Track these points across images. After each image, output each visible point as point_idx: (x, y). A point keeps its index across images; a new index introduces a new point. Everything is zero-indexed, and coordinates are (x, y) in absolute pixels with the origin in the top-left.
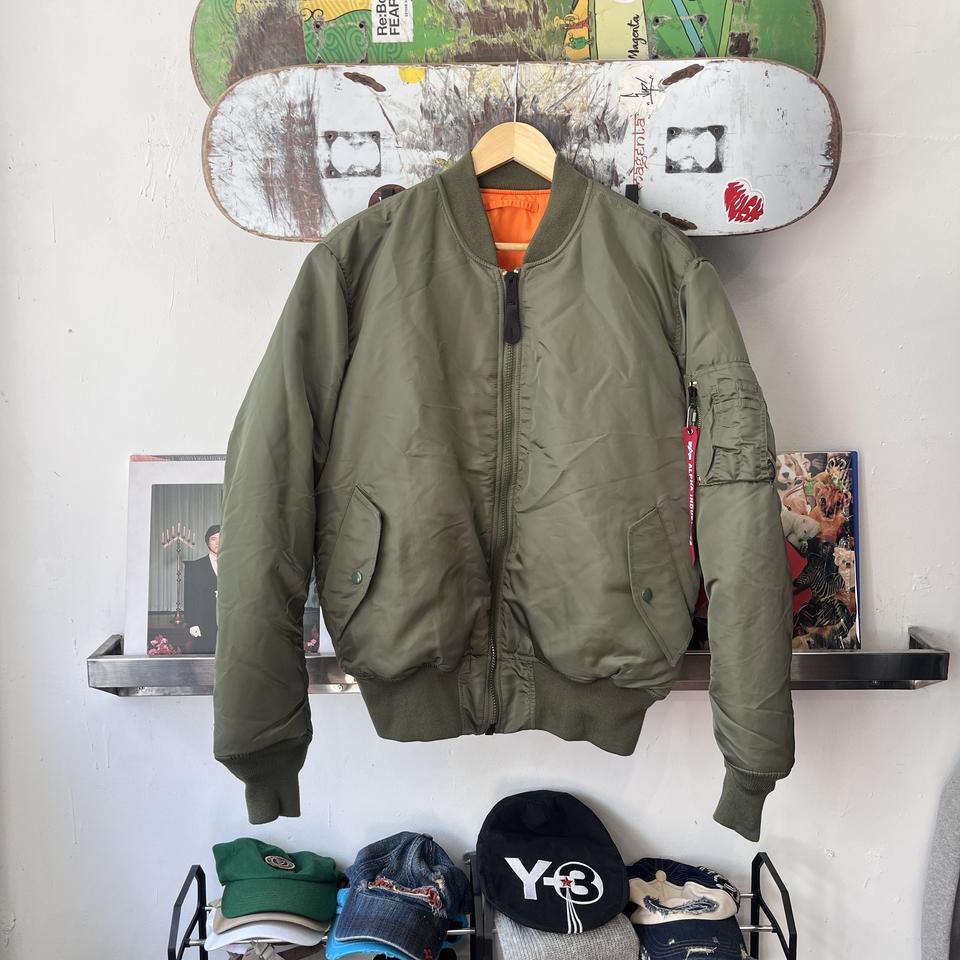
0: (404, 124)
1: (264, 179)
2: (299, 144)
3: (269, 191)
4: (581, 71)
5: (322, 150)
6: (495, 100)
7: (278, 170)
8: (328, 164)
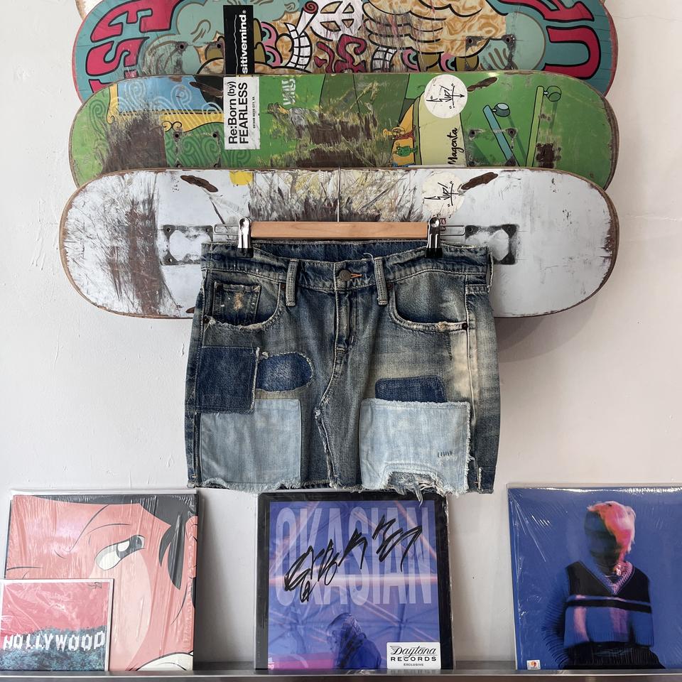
0: (234, 220)
1: (111, 263)
2: (141, 236)
3: (115, 274)
5: (161, 241)
6: (314, 201)
7: (123, 257)
8: (167, 253)
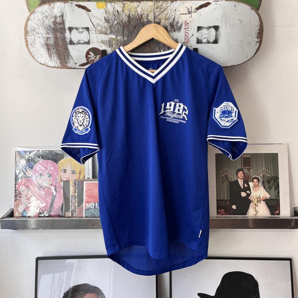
0: (98, 25)
1: (47, 45)
2: (59, 32)
3: (49, 49)
4: (165, 5)
5: (67, 34)
6: (132, 15)
7: (52, 42)
8: (70, 39)
